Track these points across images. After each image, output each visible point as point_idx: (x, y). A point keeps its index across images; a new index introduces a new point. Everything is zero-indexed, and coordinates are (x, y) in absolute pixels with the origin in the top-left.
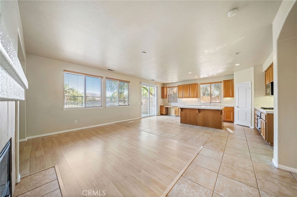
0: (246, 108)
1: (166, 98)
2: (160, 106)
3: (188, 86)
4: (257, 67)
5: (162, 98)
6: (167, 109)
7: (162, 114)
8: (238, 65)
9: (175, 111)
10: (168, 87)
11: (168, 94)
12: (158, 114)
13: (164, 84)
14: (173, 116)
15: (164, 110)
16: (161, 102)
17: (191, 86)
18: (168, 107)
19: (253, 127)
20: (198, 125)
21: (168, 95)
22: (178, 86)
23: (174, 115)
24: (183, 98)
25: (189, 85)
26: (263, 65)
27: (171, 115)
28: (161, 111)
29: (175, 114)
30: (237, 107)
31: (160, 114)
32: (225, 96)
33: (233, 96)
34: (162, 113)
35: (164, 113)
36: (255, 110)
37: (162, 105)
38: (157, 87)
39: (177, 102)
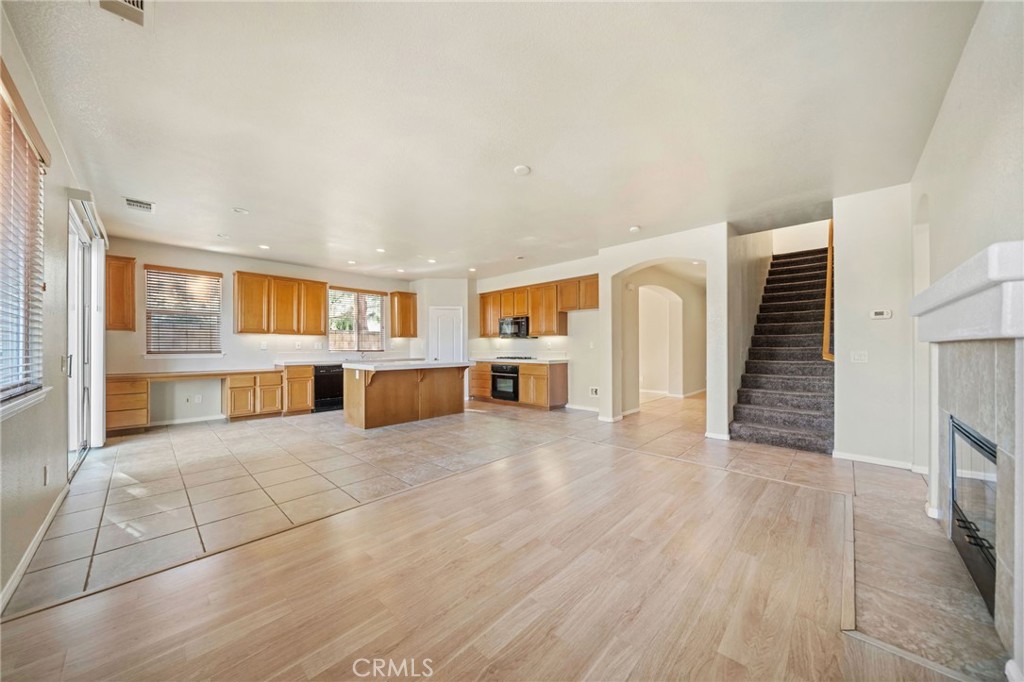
1: (134, 328)
3: (292, 287)
9: (234, 395)
10: (146, 267)
17: (306, 288)
21: (149, 314)
22: (240, 274)
23: (219, 416)
24: (268, 332)
25: (299, 281)
26: (478, 281)
27: (177, 421)
29: (234, 409)
33: (414, 336)
36: (479, 362)
39: (220, 352)
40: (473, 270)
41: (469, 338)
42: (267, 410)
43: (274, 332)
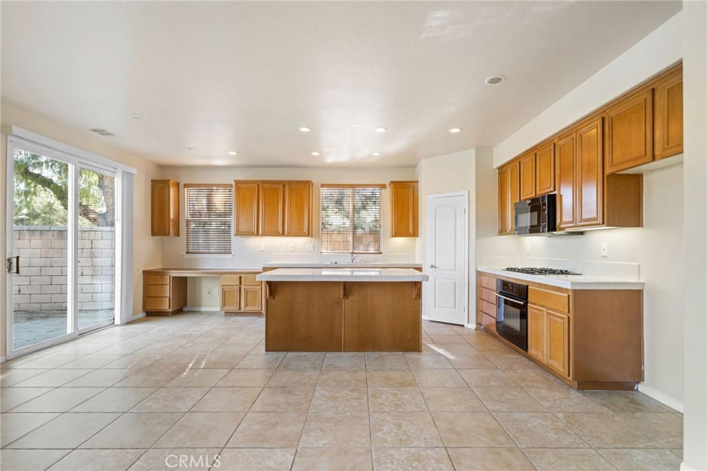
0: (455, 270)
1: (178, 234)
2: (144, 272)
3: (278, 189)
4: (483, 152)
5: (153, 234)
6: (182, 285)
7: (152, 313)
8: (456, 134)
9: (224, 293)
10: (186, 186)
11: (186, 214)
12: (134, 314)
13: (162, 167)
14: (211, 314)
15: (168, 291)
16: (148, 252)
17: (291, 189)
18: (187, 277)
19: (472, 326)
20: (339, 350)
21: (188, 222)
22: (237, 182)
23: (218, 309)
24: (258, 234)
25: (284, 184)
26: (494, 149)
27: (203, 309)
28: (147, 297)
29: (224, 304)
30: (432, 266)
31: (142, 315)
32: (397, 234)
33: (415, 234)
34: (151, 308)
35: (166, 307)
36: (479, 274)
37: (156, 266)
38: (128, 176)
39: (230, 253)
40: (455, 131)
41: (477, 237)
42: (249, 308)
43: (263, 235)
